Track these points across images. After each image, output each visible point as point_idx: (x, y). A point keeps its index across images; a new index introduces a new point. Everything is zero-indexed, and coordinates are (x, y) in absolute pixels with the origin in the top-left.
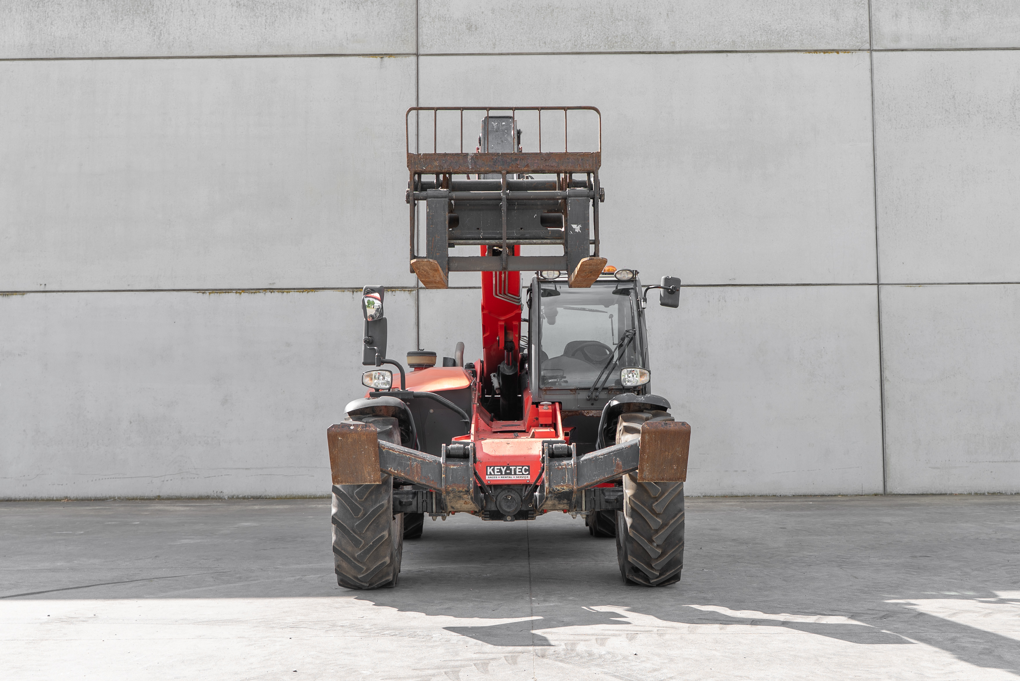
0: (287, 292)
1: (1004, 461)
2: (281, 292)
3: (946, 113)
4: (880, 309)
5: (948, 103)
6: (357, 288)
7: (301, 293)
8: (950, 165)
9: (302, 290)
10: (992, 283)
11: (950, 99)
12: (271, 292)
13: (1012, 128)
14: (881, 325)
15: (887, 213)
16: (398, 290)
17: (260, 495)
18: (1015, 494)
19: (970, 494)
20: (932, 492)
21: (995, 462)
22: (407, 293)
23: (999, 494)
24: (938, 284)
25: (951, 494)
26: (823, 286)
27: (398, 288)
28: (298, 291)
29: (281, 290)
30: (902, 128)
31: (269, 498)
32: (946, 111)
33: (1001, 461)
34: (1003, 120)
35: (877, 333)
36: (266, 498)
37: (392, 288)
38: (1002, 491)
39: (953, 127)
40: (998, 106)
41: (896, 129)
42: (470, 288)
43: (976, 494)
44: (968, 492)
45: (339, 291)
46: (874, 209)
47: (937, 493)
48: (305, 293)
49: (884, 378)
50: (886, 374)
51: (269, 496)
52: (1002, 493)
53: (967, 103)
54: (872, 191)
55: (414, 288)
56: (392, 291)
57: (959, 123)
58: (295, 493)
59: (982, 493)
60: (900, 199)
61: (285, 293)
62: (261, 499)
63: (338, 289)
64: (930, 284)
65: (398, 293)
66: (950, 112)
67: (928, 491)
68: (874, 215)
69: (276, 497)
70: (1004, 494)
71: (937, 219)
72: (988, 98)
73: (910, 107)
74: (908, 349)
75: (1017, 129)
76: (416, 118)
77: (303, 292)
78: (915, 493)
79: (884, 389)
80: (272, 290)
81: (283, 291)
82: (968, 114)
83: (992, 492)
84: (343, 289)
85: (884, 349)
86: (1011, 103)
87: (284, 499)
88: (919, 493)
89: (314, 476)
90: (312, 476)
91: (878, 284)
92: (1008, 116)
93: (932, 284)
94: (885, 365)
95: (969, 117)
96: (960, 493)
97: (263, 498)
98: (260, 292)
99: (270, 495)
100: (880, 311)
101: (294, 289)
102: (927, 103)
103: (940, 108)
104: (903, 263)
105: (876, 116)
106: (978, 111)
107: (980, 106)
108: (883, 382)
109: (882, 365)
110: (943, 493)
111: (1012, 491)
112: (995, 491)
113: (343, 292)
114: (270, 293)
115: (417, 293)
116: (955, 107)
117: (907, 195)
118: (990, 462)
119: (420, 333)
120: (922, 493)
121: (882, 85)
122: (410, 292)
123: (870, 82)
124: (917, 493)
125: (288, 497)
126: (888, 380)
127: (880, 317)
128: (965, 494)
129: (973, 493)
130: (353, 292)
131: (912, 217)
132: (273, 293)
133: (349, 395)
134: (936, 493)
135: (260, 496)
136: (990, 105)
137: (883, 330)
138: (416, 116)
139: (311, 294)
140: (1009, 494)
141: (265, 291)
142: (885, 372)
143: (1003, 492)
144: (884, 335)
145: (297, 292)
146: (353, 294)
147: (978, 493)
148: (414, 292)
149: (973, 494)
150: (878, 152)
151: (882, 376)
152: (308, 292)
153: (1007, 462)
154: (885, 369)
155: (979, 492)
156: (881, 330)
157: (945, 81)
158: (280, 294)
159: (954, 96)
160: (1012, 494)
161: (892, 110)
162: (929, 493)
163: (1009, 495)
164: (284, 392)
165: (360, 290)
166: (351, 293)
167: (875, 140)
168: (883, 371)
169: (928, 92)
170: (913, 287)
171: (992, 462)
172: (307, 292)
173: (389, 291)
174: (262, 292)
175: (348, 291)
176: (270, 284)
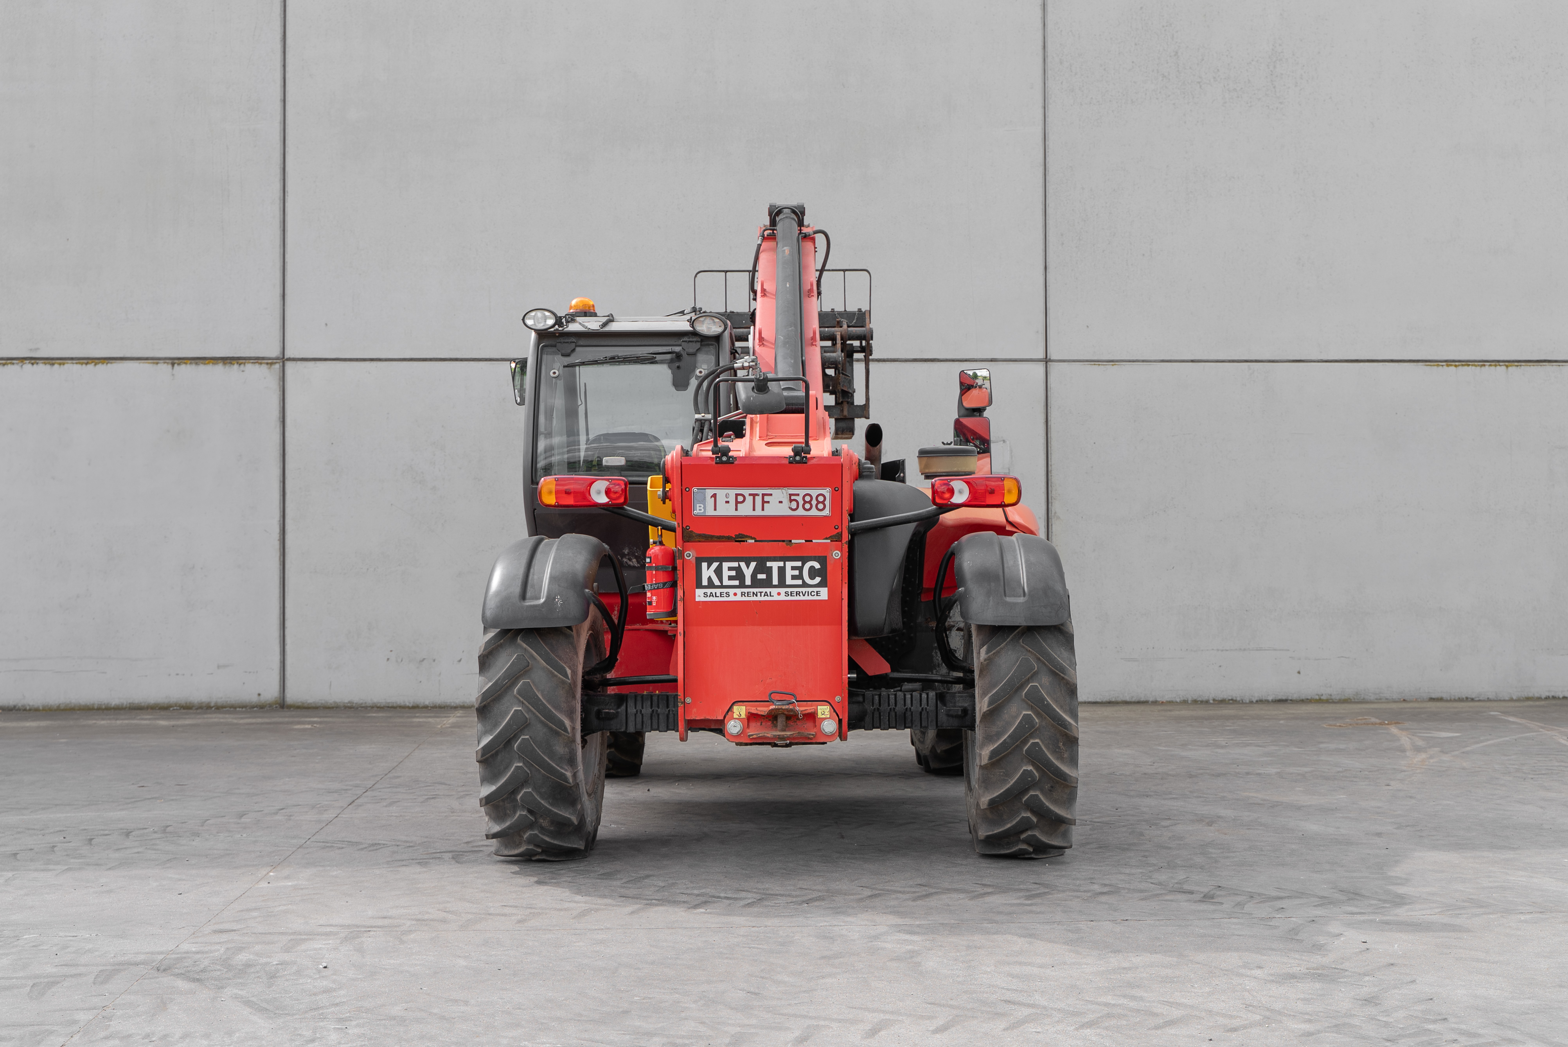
0: (60, 364)
1: (1240, 649)
2: (49, 363)
3: (1162, 80)
4: (1049, 401)
5: (1167, 63)
6: (179, 359)
7: (84, 365)
8: (1168, 166)
9: (86, 361)
10: (1230, 361)
11: (1171, 56)
12: (33, 364)
13: (1268, 107)
14: (1049, 427)
15: (1063, 244)
16: (250, 363)
17: (14, 703)
18: (1257, 701)
19: (1185, 702)
20: (1124, 699)
21: (1227, 650)
22: (264, 368)
23: (1231, 702)
24: (1143, 361)
25: (1155, 703)
26: (957, 363)
27: (249, 358)
28: (79, 363)
29: (50, 361)
30: (1090, 103)
31: (30, 710)
32: (1164, 76)
33: (1236, 649)
34: (1255, 94)
35: (1043, 441)
36: (25, 710)
37: (239, 359)
38: (1236, 697)
39: (1174, 104)
40: (1247, 70)
41: (1081, 105)
42: (372, 360)
43: (1195, 702)
44: (1182, 699)
45: (149, 363)
46: (1042, 236)
47: (1133, 700)
48: (91, 367)
49: (1053, 514)
50: (1056, 507)
51: (29, 705)
52: (1236, 701)
53: (1198, 64)
54: (1040, 207)
55: (277, 358)
56: (240, 364)
57: (1184, 97)
58: (73, 701)
59: (1204, 700)
60: (1085, 221)
61: (56, 366)
62: (17, 710)
63: (147, 359)
64: (1130, 361)
65: (249, 367)
66: (1169, 79)
67: (1118, 697)
68: (1042, 247)
69: (41, 708)
70: (1239, 701)
71: (1144, 255)
72: (1231, 57)
73: (1105, 70)
74: (1092, 467)
75: (1277, 108)
76: (282, 72)
77: (87, 364)
78: (1098, 700)
79: (1052, 532)
80: (34, 360)
81: (54, 362)
82: (1199, 83)
83: (1220, 699)
84: (155, 360)
85: (1053, 466)
86: (1268, 66)
87: (56, 710)
88: (1105, 700)
89: (105, 673)
90: (103, 673)
91: (1047, 360)
92: (1264, 87)
93: (1134, 361)
94: (1054, 492)
95: (1201, 87)
96: (1168, 700)
97: (19, 710)
98: (13, 364)
99: (31, 704)
100: (1049, 404)
101: (72, 359)
102: (1133, 62)
103: (1153, 71)
104: (1088, 326)
105: (1050, 83)
106: (1214, 78)
107: (1218, 70)
108: (1050, 520)
109: (1050, 492)
110: (1142, 700)
111: (1252, 696)
112: (1225, 697)
113: (155, 365)
114: (30, 365)
115: (281, 368)
116: (1178, 71)
117: (1097, 215)
118: (1218, 650)
119: (287, 434)
120: (1108, 700)
121: (1061, 31)
122: (269, 365)
123: (1040, 26)
124: (1100, 701)
125: (62, 708)
126: (1058, 518)
127: (1049, 414)
128: (1177, 702)
129: (1190, 699)
130: (173, 364)
131: (1103, 251)
132: (35, 365)
133: (165, 537)
134: (1131, 700)
135: (15, 707)
136: (1235, 68)
137: (1052, 435)
138: (282, 69)
139: (101, 367)
140: (1248, 702)
141: (22, 362)
142: (1053, 504)
143: (1238, 699)
144: (1054, 444)
145: (76, 363)
146: (173, 369)
147: (1198, 699)
148: (277, 366)
149: (1189, 702)
150: (1050, 143)
151: (1050, 510)
152: (95, 365)
153: (1245, 650)
154: (1055, 499)
155: (1200, 699)
156: (1049, 436)
157: (1163, 26)
158: (48, 366)
159: (1177, 53)
160: (1253, 702)
161: (1076, 74)
162: (1119, 700)
163: (1246, 703)
164: (55, 531)
165: (185, 361)
166: (170, 366)
167: (1046, 123)
168: (1052, 503)
169: (1136, 44)
170: (1103, 366)
171: (1222, 650)
172: (93, 364)
173: (234, 364)
174: (17, 364)
175: (165, 363)
176: (31, 350)
